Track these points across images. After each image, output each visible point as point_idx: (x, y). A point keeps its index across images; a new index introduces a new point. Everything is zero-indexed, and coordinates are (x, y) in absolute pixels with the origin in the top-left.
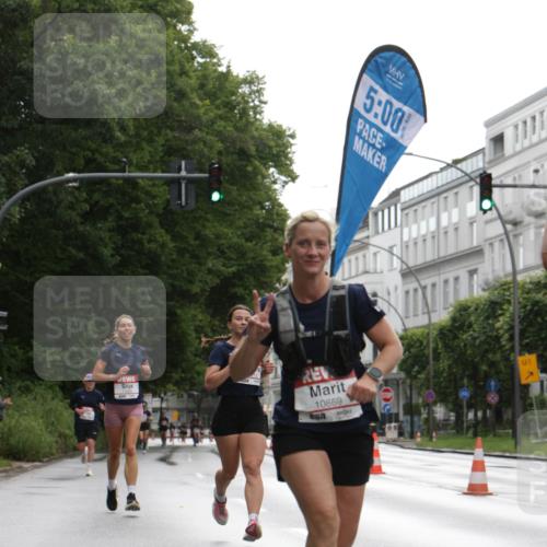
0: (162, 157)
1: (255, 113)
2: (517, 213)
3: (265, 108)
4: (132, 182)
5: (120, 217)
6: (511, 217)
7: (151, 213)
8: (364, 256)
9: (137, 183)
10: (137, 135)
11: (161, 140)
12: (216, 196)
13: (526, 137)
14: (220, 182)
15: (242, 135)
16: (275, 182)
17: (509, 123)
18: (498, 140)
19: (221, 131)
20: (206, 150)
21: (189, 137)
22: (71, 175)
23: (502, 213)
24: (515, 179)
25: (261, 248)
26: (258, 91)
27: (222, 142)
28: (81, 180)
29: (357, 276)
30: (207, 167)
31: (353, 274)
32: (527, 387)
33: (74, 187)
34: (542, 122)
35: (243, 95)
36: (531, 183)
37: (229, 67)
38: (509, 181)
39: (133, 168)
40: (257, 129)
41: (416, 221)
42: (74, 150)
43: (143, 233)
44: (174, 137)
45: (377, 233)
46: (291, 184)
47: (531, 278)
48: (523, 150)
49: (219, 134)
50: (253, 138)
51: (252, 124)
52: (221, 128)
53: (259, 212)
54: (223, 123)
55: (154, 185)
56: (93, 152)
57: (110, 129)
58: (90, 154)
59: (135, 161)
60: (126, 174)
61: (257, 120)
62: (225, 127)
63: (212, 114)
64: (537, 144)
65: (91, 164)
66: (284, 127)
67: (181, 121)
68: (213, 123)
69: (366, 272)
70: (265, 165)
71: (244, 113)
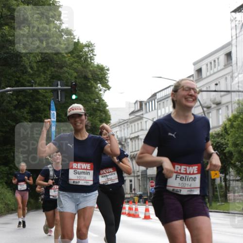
0: (49, 80)
1: (91, 60)
2: (208, 103)
3: (95, 57)
4: (37, 91)
5: (31, 107)
6: (206, 105)
7: (45, 104)
8: (141, 123)
9: (39, 92)
10: (38, 70)
11: (49, 72)
12: (74, 97)
13: (211, 69)
14: (76, 90)
15: (85, 70)
16: (100, 90)
17: (204, 63)
18: (199, 71)
19: (75, 68)
20: (69, 77)
21: (62, 71)
22: (9, 88)
23: (202, 103)
24: (207, 88)
25: (95, 119)
26: (92, 50)
27: (77, 73)
28: (13, 91)
29: (138, 131)
30: (70, 84)
31: (136, 130)
32: (214, 180)
33: (10, 94)
34: (218, 63)
35: (85, 52)
36: (214, 90)
37: (78, 39)
38: (204, 89)
39: (36, 85)
40: (92, 67)
41: (164, 107)
42: (9, 77)
43: (42, 114)
44: (55, 71)
45: (147, 112)
46: (107, 91)
47: (215, 132)
48: (211, 75)
49: (75, 69)
50: (90, 71)
51: (90, 65)
52: (76, 67)
53: (94, 104)
54: (76, 64)
55: (46, 92)
56: (19, 78)
57: (25, 68)
58: (17, 79)
59: (38, 82)
60: (34, 88)
61: (92, 63)
62: (78, 66)
63: (71, 61)
64: (216, 72)
65: (18, 83)
66: (104, 66)
67: (58, 64)
68: (72, 64)
69: (142, 130)
70: (96, 82)
71: (86, 60)
